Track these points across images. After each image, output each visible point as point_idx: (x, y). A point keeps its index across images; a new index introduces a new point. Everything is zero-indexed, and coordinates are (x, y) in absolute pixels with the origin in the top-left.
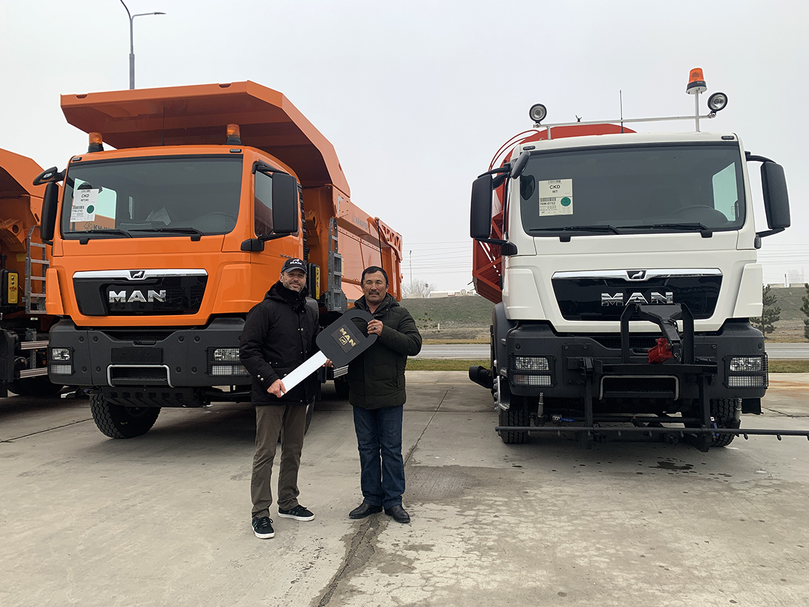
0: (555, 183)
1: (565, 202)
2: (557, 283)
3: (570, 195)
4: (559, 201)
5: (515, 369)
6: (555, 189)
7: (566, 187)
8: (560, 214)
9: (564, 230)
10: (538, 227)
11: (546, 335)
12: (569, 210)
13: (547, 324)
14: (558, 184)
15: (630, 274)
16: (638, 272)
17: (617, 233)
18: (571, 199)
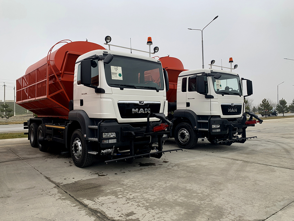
0: (116, 67)
1: (120, 75)
2: (119, 105)
3: (121, 73)
4: (118, 74)
5: (103, 138)
6: (116, 70)
7: (119, 70)
8: (119, 79)
9: (121, 85)
10: (112, 83)
11: (114, 124)
12: (121, 78)
13: (115, 120)
14: (117, 68)
15: (140, 102)
16: (142, 102)
17: (135, 88)
18: (122, 74)
